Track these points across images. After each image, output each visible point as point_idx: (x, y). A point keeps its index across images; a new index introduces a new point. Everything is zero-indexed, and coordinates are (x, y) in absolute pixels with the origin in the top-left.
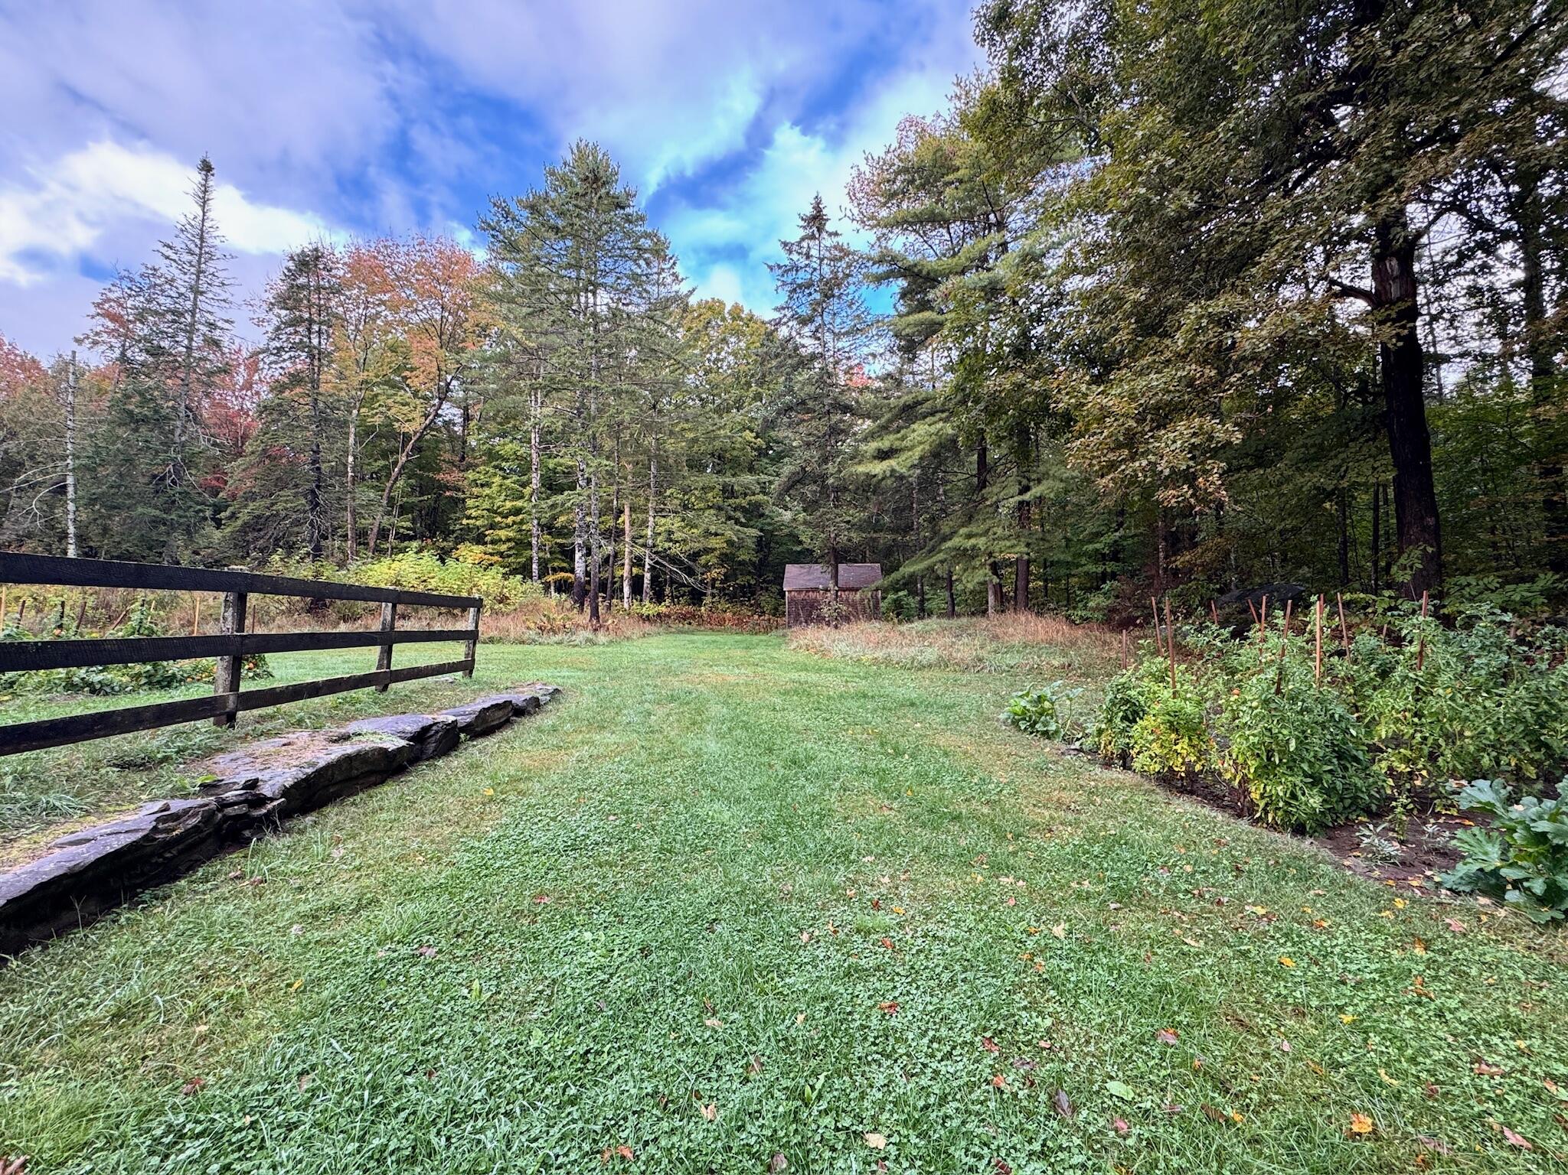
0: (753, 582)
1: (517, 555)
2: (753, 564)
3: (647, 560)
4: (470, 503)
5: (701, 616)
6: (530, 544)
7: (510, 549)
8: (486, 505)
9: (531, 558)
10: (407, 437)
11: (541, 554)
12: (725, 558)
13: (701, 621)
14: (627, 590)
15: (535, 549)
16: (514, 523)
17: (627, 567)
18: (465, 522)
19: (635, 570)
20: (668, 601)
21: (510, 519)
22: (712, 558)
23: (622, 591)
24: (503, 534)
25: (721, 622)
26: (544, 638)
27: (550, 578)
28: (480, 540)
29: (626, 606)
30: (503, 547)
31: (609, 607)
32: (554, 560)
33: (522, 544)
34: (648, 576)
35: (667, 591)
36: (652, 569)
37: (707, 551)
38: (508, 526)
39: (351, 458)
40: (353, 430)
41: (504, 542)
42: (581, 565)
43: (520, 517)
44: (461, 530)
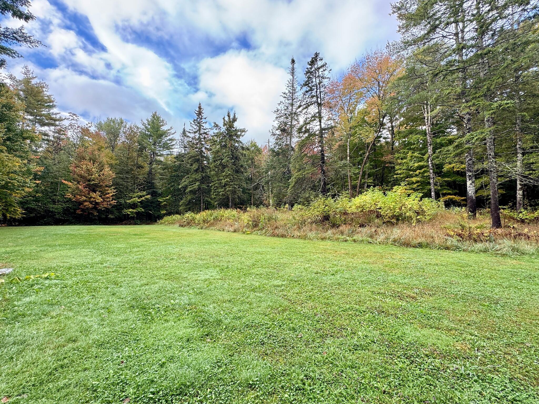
1: (423, 189)
4: (397, 167)
6: (429, 183)
7: (418, 186)
8: (405, 168)
9: (431, 190)
11: (436, 187)
15: (432, 185)
16: (420, 173)
18: (395, 176)
21: (417, 172)
24: (414, 179)
27: (442, 199)
30: (415, 186)
33: (425, 183)
38: (416, 175)
39: (348, 158)
40: (348, 147)
41: (415, 183)
42: (471, 189)
43: (423, 170)
44: (394, 180)
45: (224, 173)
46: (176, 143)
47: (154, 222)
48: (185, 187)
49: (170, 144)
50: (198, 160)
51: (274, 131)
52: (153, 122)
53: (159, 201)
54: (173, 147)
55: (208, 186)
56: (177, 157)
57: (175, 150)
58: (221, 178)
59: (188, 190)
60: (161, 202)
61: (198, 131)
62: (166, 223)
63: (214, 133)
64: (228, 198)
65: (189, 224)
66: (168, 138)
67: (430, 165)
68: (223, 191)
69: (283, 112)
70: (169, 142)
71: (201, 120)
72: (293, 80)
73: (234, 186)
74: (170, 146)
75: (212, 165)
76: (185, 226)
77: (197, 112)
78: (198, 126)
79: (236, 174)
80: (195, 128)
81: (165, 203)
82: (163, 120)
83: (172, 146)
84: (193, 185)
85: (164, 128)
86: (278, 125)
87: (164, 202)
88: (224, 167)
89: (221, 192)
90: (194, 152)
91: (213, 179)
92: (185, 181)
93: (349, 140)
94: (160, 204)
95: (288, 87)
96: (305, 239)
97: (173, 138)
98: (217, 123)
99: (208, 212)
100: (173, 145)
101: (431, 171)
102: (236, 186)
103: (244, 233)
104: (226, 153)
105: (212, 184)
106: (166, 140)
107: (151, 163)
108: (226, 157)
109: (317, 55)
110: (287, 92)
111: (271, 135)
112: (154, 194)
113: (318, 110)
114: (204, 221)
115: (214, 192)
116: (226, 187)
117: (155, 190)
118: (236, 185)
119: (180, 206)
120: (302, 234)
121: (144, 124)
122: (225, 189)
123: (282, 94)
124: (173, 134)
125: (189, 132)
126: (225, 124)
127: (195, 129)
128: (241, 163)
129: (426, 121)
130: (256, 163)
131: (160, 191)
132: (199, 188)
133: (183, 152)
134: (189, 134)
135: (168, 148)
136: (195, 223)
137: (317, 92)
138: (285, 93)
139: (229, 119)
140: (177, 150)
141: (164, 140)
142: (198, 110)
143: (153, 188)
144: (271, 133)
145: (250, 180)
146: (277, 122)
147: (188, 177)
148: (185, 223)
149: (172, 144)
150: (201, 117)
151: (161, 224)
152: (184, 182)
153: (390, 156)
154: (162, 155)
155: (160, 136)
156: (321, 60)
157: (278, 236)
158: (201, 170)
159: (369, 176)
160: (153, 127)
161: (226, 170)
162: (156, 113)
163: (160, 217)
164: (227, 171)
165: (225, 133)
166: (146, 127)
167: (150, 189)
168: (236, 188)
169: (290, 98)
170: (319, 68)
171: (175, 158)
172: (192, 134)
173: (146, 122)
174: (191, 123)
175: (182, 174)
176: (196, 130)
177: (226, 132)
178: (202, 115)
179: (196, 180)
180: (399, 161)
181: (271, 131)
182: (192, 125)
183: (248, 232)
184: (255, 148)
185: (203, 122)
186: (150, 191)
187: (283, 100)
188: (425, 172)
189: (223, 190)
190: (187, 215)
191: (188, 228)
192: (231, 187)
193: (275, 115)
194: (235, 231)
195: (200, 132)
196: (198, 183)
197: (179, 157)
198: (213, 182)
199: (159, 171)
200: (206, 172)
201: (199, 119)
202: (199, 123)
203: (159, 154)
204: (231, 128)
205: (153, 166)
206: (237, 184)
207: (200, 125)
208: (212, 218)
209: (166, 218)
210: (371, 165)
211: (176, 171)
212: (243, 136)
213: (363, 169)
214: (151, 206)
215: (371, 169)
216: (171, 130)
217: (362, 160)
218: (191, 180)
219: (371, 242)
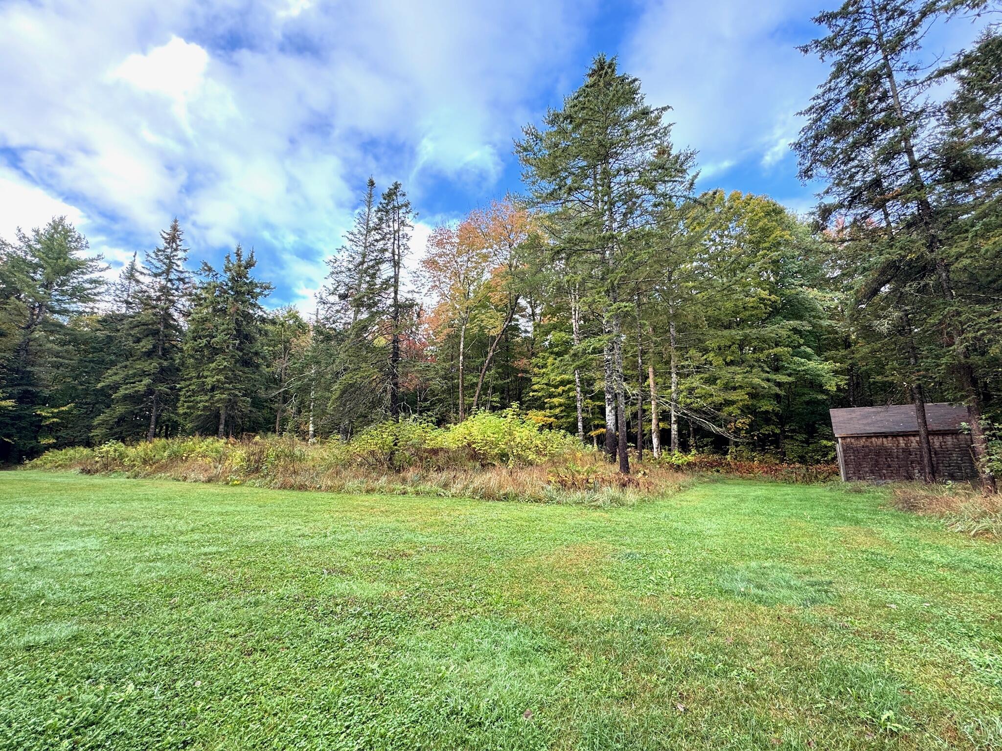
0: (777, 431)
1: (568, 416)
2: (777, 415)
3: (673, 413)
4: (535, 380)
5: (728, 464)
6: (576, 407)
7: (562, 411)
8: (545, 381)
9: (577, 418)
10: (494, 338)
11: (585, 415)
12: (747, 410)
13: (729, 469)
14: (655, 441)
15: (579, 411)
16: (563, 391)
17: (654, 421)
18: (531, 394)
19: (661, 425)
20: (694, 452)
21: (560, 389)
22: (734, 410)
23: (651, 442)
24: (556, 401)
25: (750, 470)
26: (562, 496)
27: (593, 433)
28: (542, 407)
29: (656, 455)
30: (557, 411)
31: (640, 457)
32: (594, 419)
33: (570, 408)
34: (675, 427)
35: (692, 441)
36: (679, 421)
37: (729, 403)
38: (560, 395)
39: (461, 358)
40: (462, 339)
41: (558, 407)
42: (611, 418)
43: (568, 386)
44: (529, 400)
45: (214, 364)
46: (107, 291)
47: (15, 463)
48: (116, 387)
49: (89, 291)
50: (156, 333)
51: (324, 297)
52: (51, 238)
53: (39, 415)
54: (97, 298)
55: (171, 389)
56: (105, 320)
57: (102, 305)
58: (205, 373)
59: (122, 392)
60: (46, 418)
61: (163, 273)
62: (49, 465)
63: (201, 282)
64: (217, 416)
65: (108, 467)
66: (86, 277)
67: (577, 380)
68: (207, 401)
69: (345, 264)
70: (87, 286)
71: (175, 253)
72: (369, 215)
73: (233, 391)
74: (89, 294)
75: (188, 345)
76: (97, 471)
77: (167, 236)
78: (164, 264)
79: (241, 368)
80: (159, 266)
81: (55, 420)
82: (79, 238)
83: (95, 295)
84: (134, 383)
85: (80, 255)
86: (335, 287)
87: (54, 417)
88: (215, 351)
89: (201, 401)
90: (147, 315)
91: (187, 375)
92: (116, 374)
93: (464, 327)
94: (41, 421)
95: (359, 223)
96: (339, 492)
97: (101, 279)
98: (209, 265)
99: (160, 442)
100: (99, 293)
101: (579, 389)
102: (237, 393)
103: (227, 484)
104: (223, 324)
105: (183, 384)
106: (80, 280)
107: (28, 327)
108: (222, 332)
109: (397, 186)
110: (356, 231)
111: (318, 303)
112: (28, 398)
113: (393, 273)
114: (145, 462)
115: (185, 402)
116: (216, 392)
117: (30, 388)
118: (240, 390)
119: (96, 427)
120: (337, 482)
121: (24, 237)
122: (212, 396)
123: (347, 234)
124: (102, 270)
125: (142, 273)
126: (228, 269)
127: (157, 268)
128: (257, 346)
129: (573, 313)
130: (293, 351)
131: (46, 393)
132: (150, 391)
133: (123, 311)
134: (141, 278)
135: (85, 299)
136: (122, 464)
137: (394, 243)
138: (352, 234)
139: (239, 260)
140: (105, 306)
141: (75, 280)
142: (169, 232)
143: (26, 385)
144: (319, 300)
145: (274, 381)
146: (331, 280)
147: (126, 367)
148: (98, 465)
149: (95, 291)
150: (174, 245)
151: (33, 467)
152: (111, 376)
153: (525, 361)
154: (64, 312)
155: (68, 270)
156: (404, 195)
157: (292, 487)
158: (160, 353)
159: (495, 390)
160: (49, 248)
161: (219, 358)
162: (62, 219)
163: (35, 453)
164: (221, 361)
165: (227, 285)
166: (29, 246)
167: (16, 385)
168: (236, 395)
169: (361, 243)
170: (399, 208)
171: (99, 321)
172: (147, 277)
173: (30, 235)
174: (148, 255)
175: (113, 357)
176: (160, 271)
177: (230, 284)
178: (178, 243)
179: (144, 374)
180: (536, 370)
181: (318, 296)
182: (149, 259)
183: (236, 482)
184: (295, 322)
185: (179, 257)
186: (15, 392)
187: (348, 244)
188: (570, 390)
189: (207, 398)
190: (105, 448)
191: (104, 476)
192: (226, 393)
193: (330, 269)
194: (209, 481)
195: (168, 275)
196: (147, 381)
197: (110, 321)
198: (185, 380)
199: (49, 345)
200: (171, 359)
201: (169, 250)
202: (168, 258)
203: (57, 308)
204: (240, 278)
205: (36, 335)
206: (242, 389)
207: (171, 262)
208: (166, 454)
209: (48, 456)
210: (497, 372)
211: (96, 350)
212: (265, 296)
213: (483, 378)
214: (13, 425)
215: (497, 379)
216: (98, 261)
217: (483, 363)
218: (131, 372)
219: (442, 494)
